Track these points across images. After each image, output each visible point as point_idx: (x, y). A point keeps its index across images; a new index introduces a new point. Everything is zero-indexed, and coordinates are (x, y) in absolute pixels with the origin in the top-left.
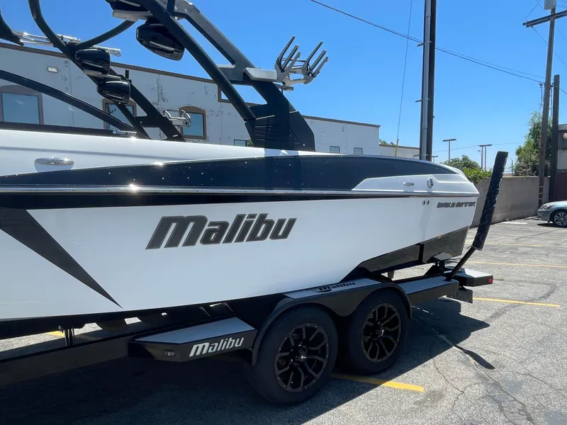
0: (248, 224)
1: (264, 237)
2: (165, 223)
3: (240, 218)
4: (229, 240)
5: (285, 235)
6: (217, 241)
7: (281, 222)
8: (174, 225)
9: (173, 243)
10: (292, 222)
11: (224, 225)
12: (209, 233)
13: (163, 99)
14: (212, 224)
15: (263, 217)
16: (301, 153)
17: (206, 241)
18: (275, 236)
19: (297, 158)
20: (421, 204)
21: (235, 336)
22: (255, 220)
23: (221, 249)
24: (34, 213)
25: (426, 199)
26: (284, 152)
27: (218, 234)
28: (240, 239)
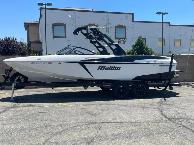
0: (112, 67)
1: (115, 70)
2: (100, 66)
3: (111, 66)
4: (109, 70)
5: (119, 70)
6: (107, 70)
7: (118, 67)
8: (101, 67)
9: (101, 69)
10: (120, 68)
11: (108, 67)
12: (106, 68)
13: (108, 23)
14: (106, 67)
15: (115, 66)
16: (122, 56)
17: (105, 69)
18: (117, 70)
19: (121, 57)
20: (153, 65)
21: (110, 85)
22: (113, 67)
23: (108, 71)
24: (85, 65)
25: (154, 64)
26: (119, 56)
27: (107, 69)
28: (111, 70)
